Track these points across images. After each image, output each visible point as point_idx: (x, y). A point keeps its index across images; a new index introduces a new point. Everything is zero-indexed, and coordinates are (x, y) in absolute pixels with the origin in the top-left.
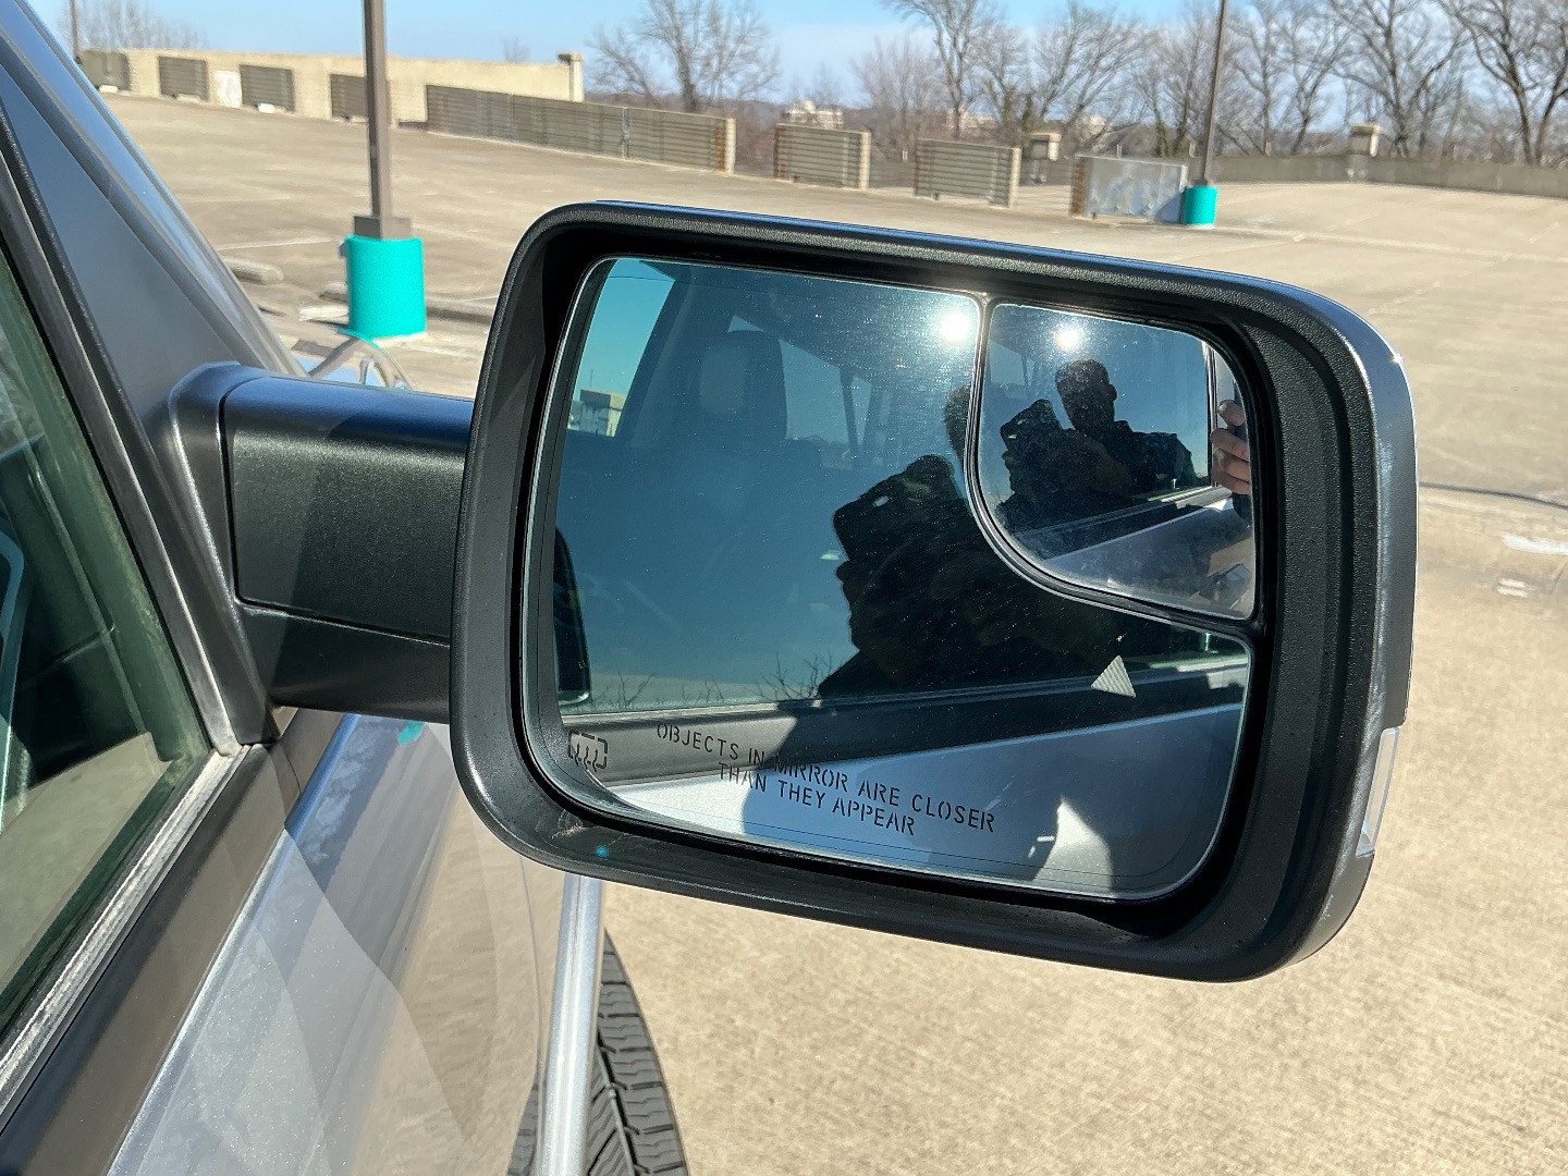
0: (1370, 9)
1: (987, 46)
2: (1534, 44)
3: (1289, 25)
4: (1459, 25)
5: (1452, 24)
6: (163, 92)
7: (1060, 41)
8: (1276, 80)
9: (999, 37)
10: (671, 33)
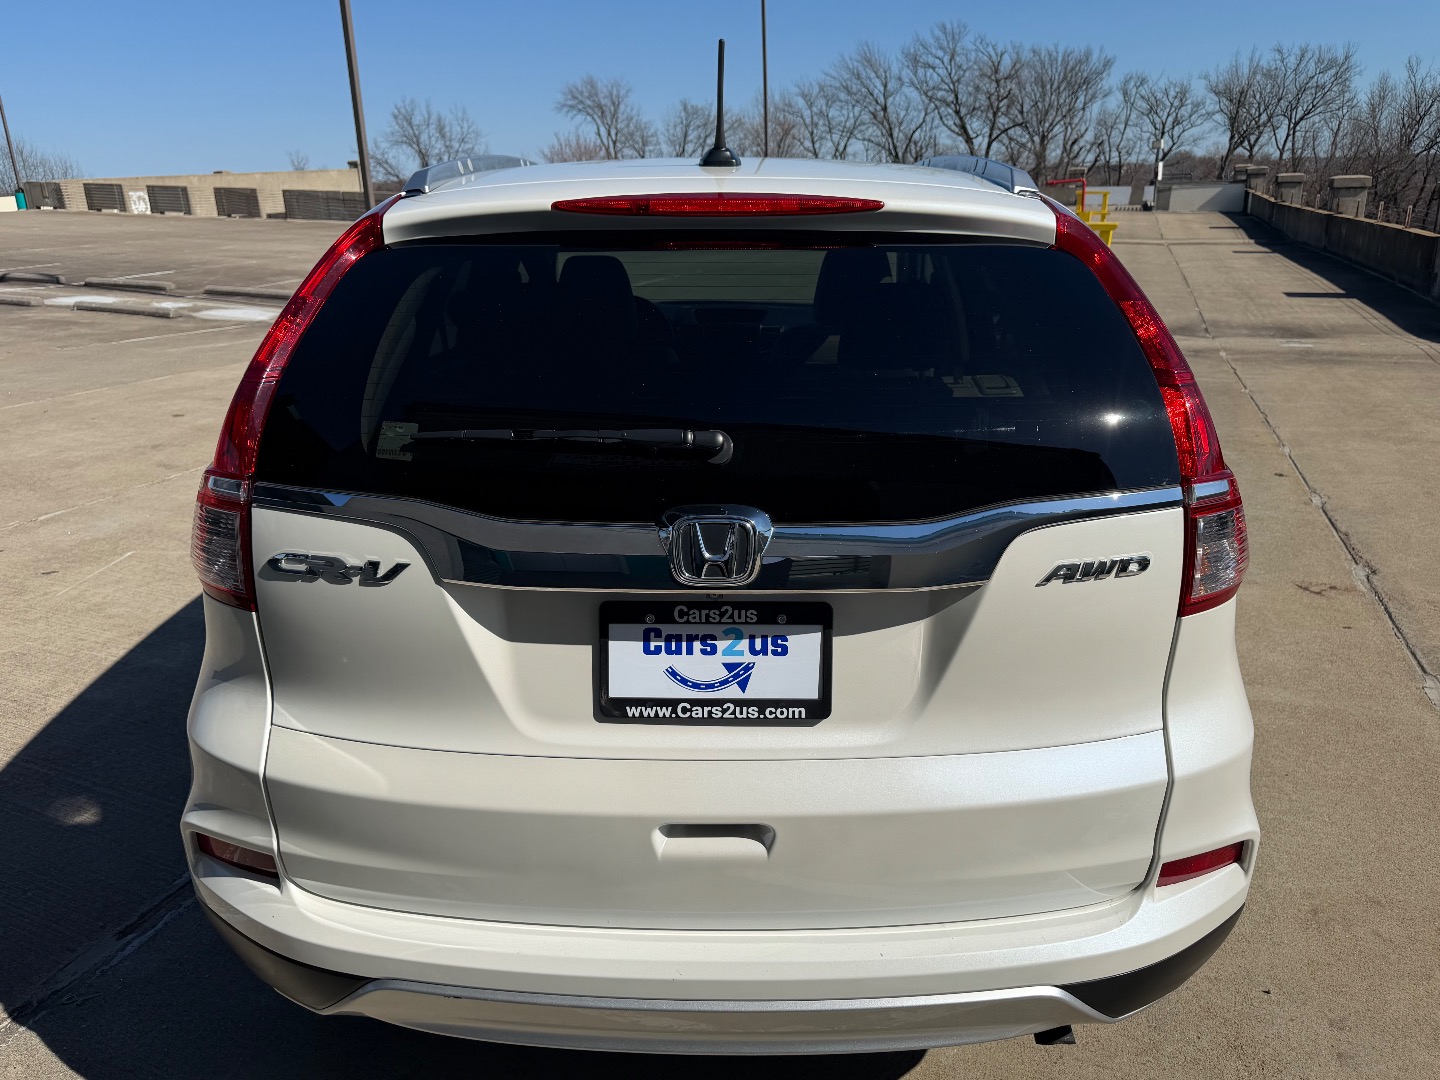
0: (872, 94)
1: (632, 135)
2: (974, 109)
3: (824, 108)
4: (927, 101)
5: (923, 102)
6: (90, 207)
7: (678, 129)
8: (821, 145)
9: (638, 128)
10: (413, 141)
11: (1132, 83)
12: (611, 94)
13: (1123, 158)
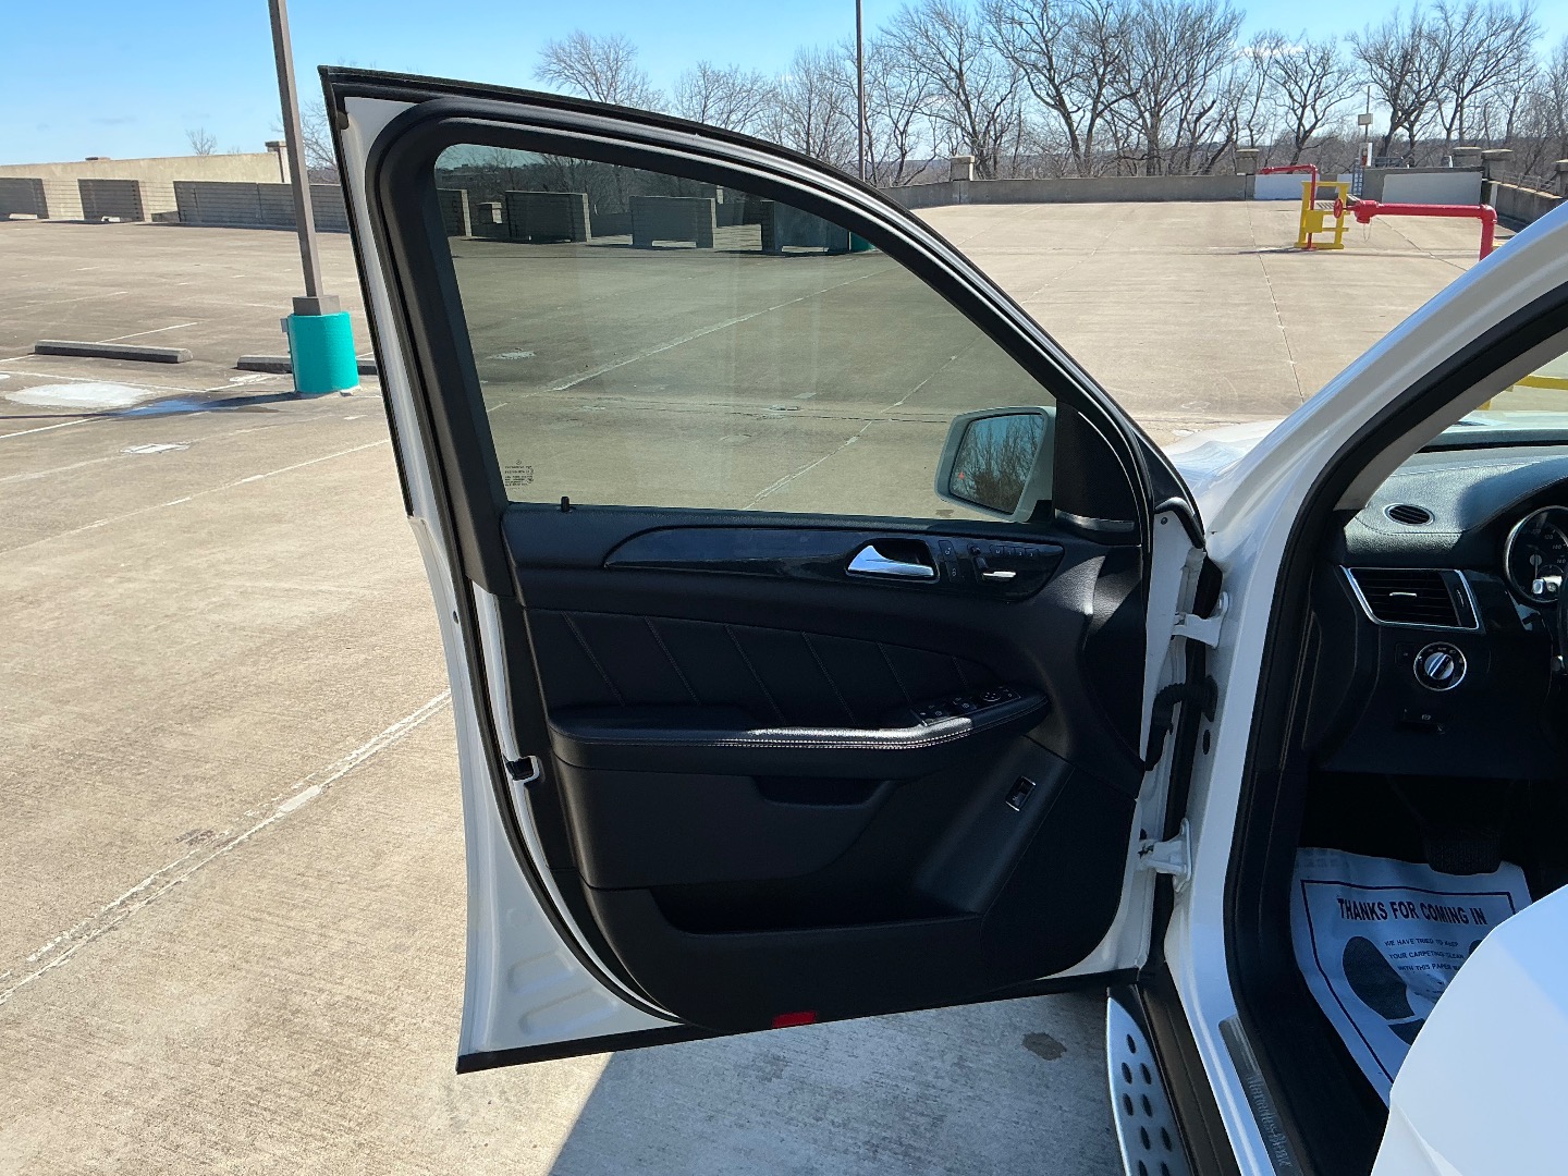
0: (943, 57)
2: (1072, 77)
11: (1266, 44)
12: (608, 58)
13: (1256, 137)
